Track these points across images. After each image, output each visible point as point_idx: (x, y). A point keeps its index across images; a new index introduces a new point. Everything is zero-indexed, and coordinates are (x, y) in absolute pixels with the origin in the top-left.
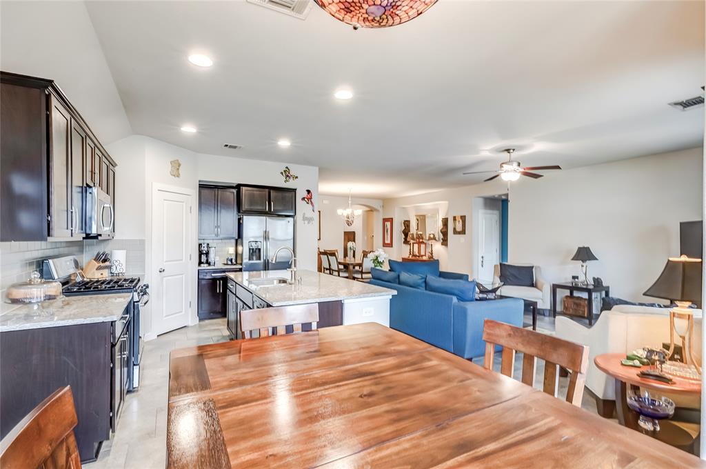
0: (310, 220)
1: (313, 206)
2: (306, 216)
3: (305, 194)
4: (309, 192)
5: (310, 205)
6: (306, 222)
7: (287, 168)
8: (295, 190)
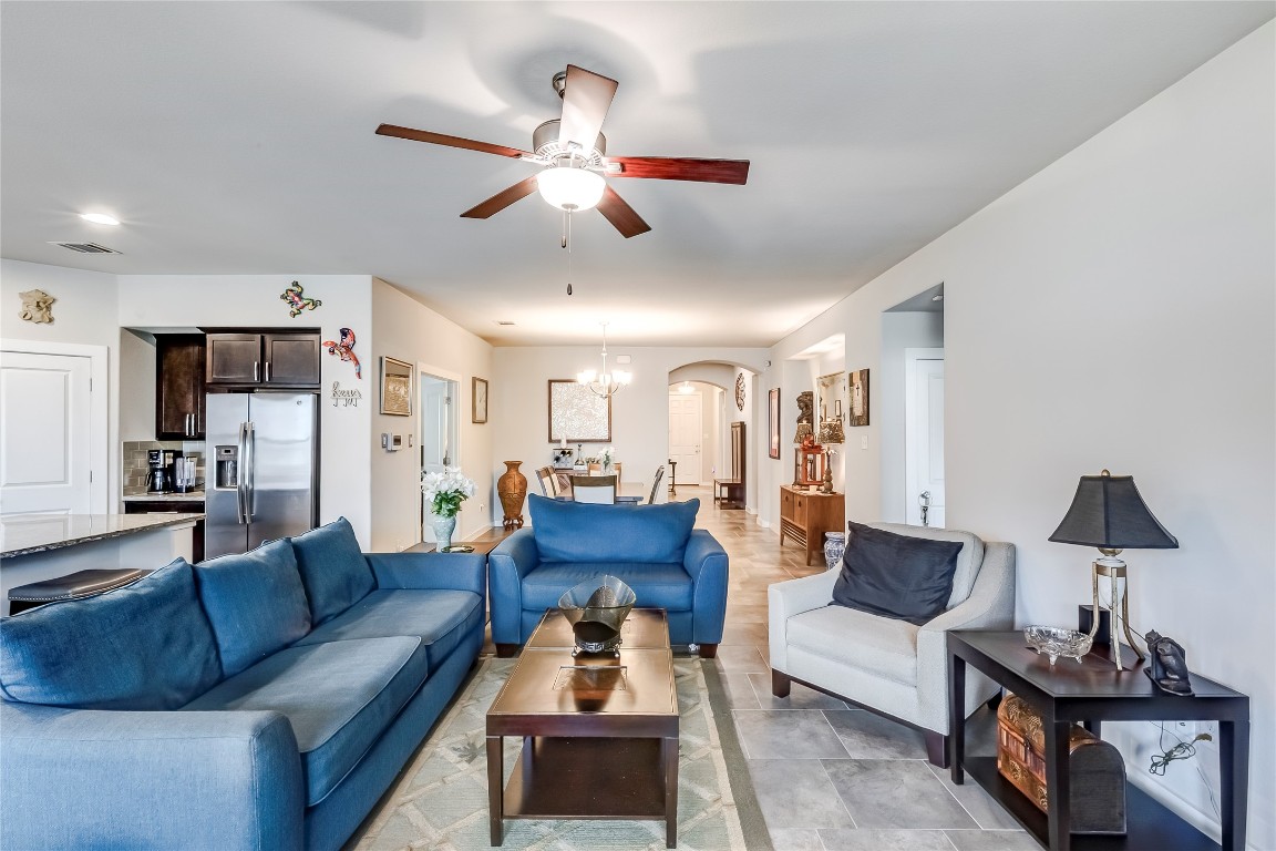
0: (351, 397)
1: (357, 363)
2: (341, 388)
3: (337, 339)
4: (344, 333)
5: (351, 364)
6: (342, 402)
7: (296, 284)
8: (317, 331)
